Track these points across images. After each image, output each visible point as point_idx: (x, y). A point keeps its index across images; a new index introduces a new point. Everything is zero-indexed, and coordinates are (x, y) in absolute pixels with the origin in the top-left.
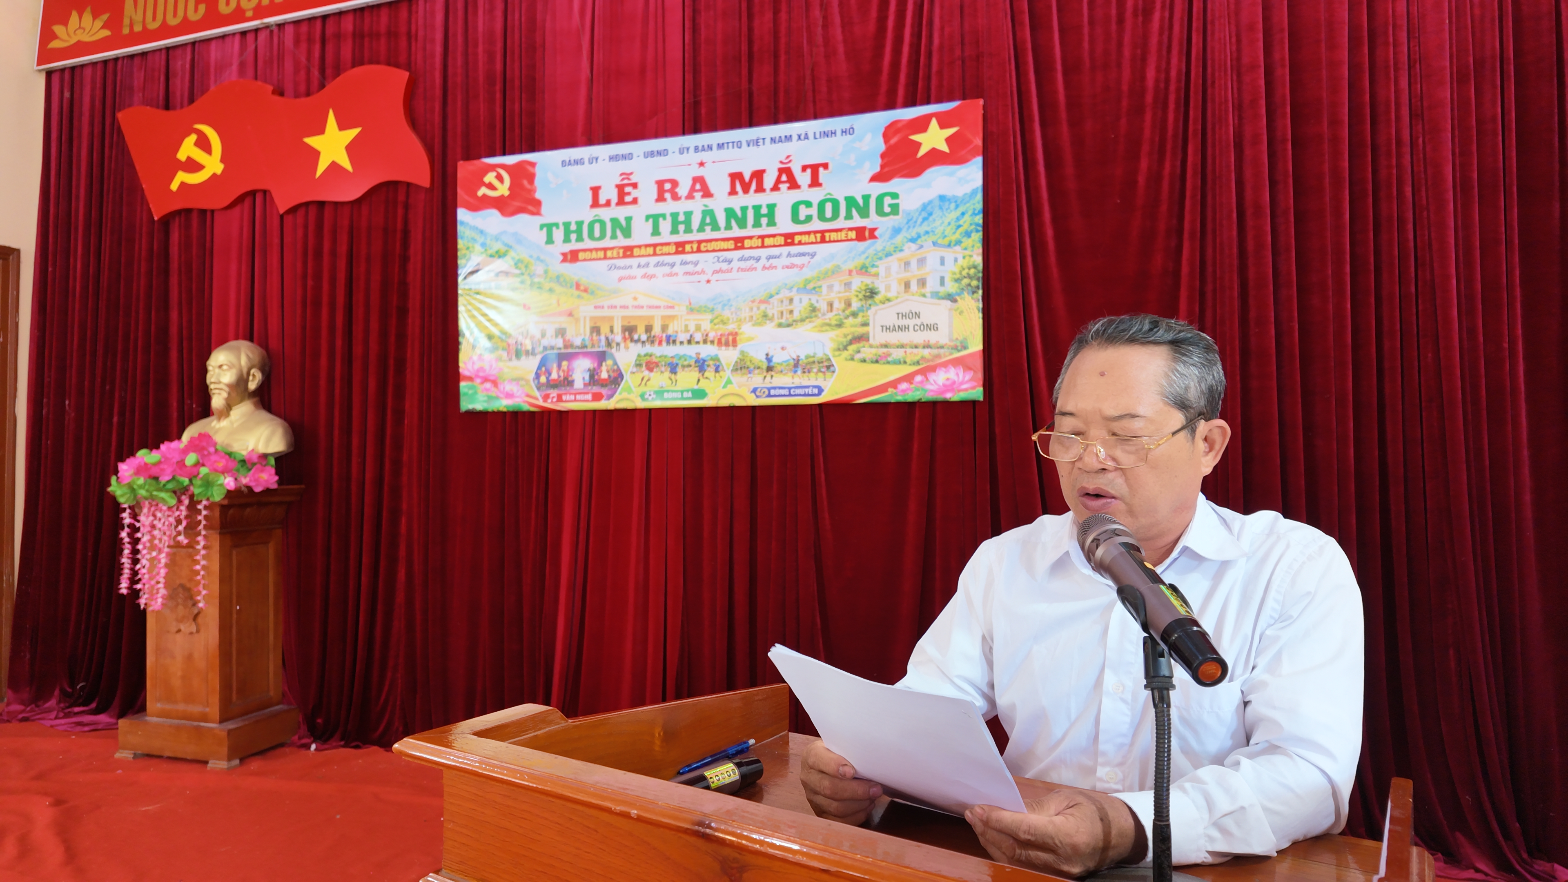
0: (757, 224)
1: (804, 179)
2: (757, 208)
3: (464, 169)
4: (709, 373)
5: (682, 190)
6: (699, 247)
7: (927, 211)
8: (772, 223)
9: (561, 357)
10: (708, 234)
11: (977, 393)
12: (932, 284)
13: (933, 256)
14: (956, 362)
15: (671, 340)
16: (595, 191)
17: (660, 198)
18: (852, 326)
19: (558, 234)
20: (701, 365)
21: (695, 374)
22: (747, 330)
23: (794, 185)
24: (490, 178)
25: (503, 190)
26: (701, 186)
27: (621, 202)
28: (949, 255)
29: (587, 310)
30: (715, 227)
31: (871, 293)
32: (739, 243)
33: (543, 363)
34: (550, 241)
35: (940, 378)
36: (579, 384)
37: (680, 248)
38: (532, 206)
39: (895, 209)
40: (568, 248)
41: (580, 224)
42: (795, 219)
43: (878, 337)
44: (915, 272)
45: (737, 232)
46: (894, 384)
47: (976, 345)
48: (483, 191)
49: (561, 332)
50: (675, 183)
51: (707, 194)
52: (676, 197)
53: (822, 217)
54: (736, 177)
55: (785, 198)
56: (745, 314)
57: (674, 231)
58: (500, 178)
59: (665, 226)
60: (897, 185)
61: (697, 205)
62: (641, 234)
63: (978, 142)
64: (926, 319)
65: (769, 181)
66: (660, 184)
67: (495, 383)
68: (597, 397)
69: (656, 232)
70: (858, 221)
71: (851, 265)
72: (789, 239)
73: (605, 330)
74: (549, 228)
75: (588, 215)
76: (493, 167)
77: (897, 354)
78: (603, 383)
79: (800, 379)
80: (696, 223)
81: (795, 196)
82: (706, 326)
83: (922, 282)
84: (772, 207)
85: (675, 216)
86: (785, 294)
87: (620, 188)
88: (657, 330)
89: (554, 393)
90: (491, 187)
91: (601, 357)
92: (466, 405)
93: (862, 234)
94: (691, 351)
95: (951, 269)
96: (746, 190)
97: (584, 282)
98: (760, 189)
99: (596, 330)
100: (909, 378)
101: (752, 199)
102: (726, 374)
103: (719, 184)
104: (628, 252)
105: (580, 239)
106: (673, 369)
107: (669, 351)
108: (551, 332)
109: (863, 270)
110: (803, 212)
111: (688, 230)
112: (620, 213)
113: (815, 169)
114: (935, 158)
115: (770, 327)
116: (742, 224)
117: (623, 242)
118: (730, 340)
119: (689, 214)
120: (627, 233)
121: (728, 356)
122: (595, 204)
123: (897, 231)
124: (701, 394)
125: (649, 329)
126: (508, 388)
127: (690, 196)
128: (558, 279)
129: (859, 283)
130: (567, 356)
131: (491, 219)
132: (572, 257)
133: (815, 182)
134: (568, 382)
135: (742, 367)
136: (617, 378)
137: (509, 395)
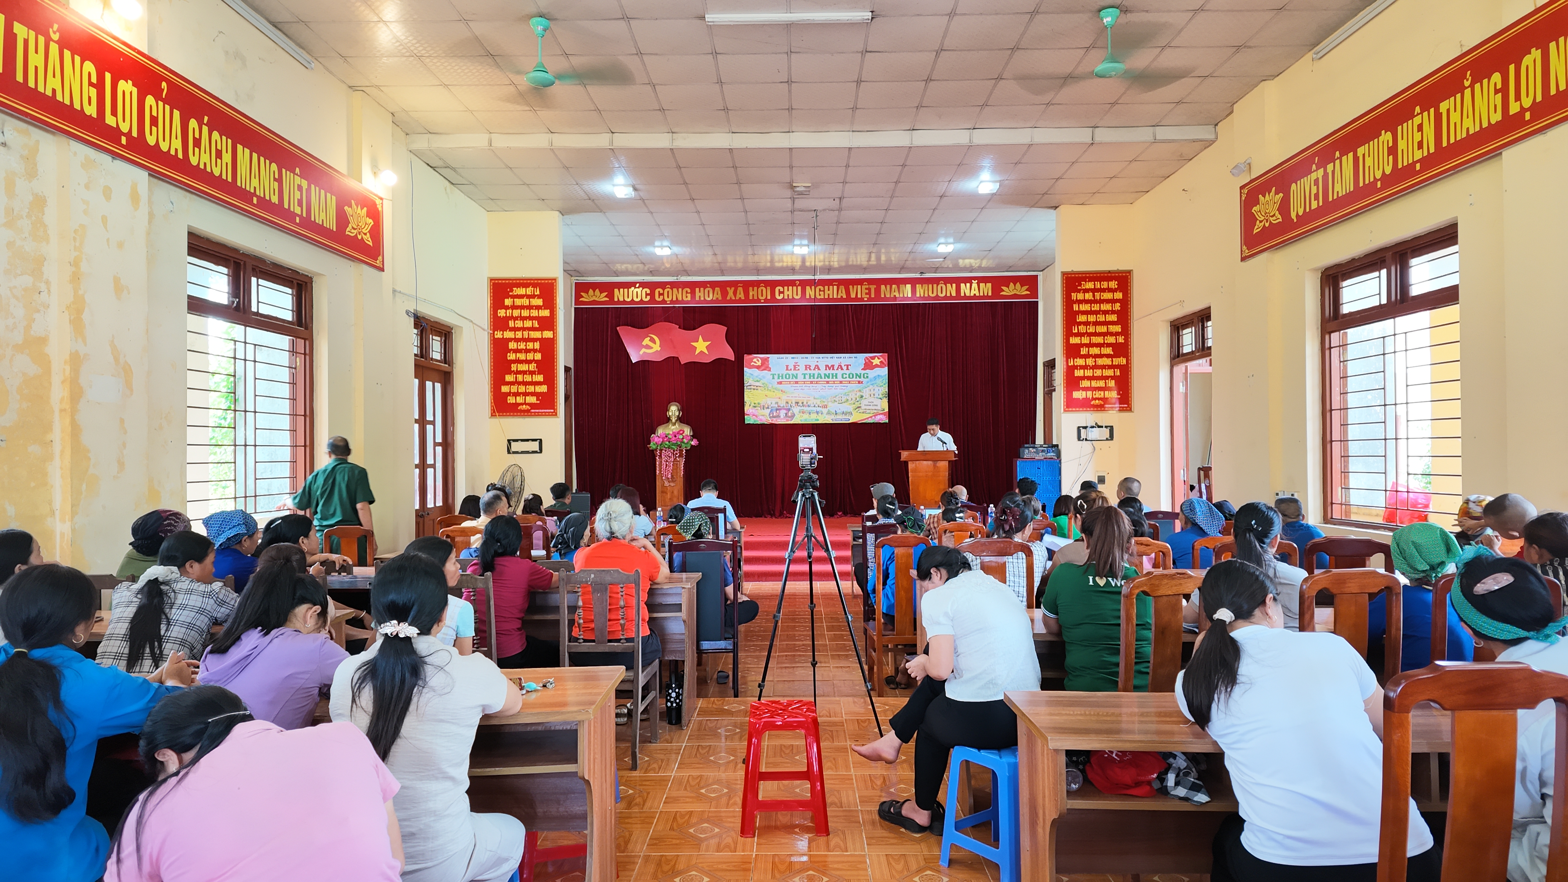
0: (833, 378)
1: (845, 368)
2: (832, 374)
3: (746, 357)
4: (820, 415)
5: (812, 368)
6: (817, 383)
7: (875, 378)
8: (836, 378)
9: (777, 409)
10: (819, 379)
11: (887, 421)
12: (876, 396)
13: (877, 389)
14: (882, 414)
15: (809, 406)
16: (787, 366)
17: (806, 369)
18: (857, 404)
19: (776, 377)
20: (817, 413)
21: (816, 415)
22: (830, 404)
23: (842, 369)
24: (755, 360)
25: (759, 363)
26: (817, 367)
27: (795, 369)
28: (880, 389)
29: (784, 397)
30: (821, 378)
31: (862, 397)
32: (828, 382)
33: (771, 411)
34: (773, 378)
35: (879, 417)
36: (782, 417)
37: (811, 382)
38: (768, 368)
39: (867, 377)
40: (779, 380)
41: (782, 375)
42: (843, 377)
43: (863, 407)
44: (872, 392)
45: (827, 379)
46: (868, 418)
47: (887, 410)
48: (752, 363)
49: (777, 403)
50: (810, 366)
51: (819, 369)
52: (810, 369)
53: (849, 377)
54: (827, 366)
55: (840, 372)
56: (830, 400)
57: (810, 378)
58: (758, 360)
59: (807, 377)
60: (867, 371)
61: (816, 372)
62: (800, 378)
63: (886, 363)
64: (875, 403)
65: (836, 368)
66: (806, 366)
67: (756, 416)
68: (787, 420)
69: (805, 378)
70: (858, 379)
71: (857, 390)
72: (841, 382)
73: (790, 403)
74: (773, 375)
75: (786, 372)
76: (756, 357)
77: (868, 411)
78: (789, 417)
79: (844, 417)
80: (816, 376)
81: (842, 372)
82: (819, 403)
83: (874, 395)
84: (836, 374)
85: (810, 374)
86: (840, 395)
87: (795, 366)
88: (805, 403)
89: (775, 419)
90: (755, 362)
91: (789, 410)
92: (746, 422)
93: (859, 382)
94: (815, 409)
95: (881, 392)
96: (830, 369)
97: (783, 390)
98: (833, 369)
99: (787, 403)
100: (871, 417)
101: (831, 372)
102: (825, 415)
103: (823, 367)
104: (797, 382)
105: (782, 378)
106: (810, 413)
107: (809, 409)
108: (774, 403)
109: (860, 391)
110: (845, 376)
111: (814, 378)
112: (795, 372)
113: (847, 366)
114: (877, 366)
115: (836, 404)
116: (829, 377)
117: (795, 380)
118: (825, 407)
119: (814, 374)
120: (796, 378)
121: (825, 411)
122: (787, 369)
123: (868, 382)
124: (818, 420)
125: (803, 403)
126: (760, 417)
127: (814, 369)
128: (776, 389)
129: (859, 394)
130: (778, 409)
131: (756, 372)
132: (780, 383)
133: (848, 369)
134: (778, 416)
135: (829, 413)
136: (793, 416)
137: (761, 420)
